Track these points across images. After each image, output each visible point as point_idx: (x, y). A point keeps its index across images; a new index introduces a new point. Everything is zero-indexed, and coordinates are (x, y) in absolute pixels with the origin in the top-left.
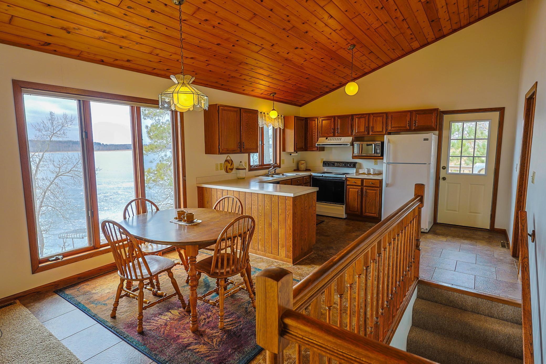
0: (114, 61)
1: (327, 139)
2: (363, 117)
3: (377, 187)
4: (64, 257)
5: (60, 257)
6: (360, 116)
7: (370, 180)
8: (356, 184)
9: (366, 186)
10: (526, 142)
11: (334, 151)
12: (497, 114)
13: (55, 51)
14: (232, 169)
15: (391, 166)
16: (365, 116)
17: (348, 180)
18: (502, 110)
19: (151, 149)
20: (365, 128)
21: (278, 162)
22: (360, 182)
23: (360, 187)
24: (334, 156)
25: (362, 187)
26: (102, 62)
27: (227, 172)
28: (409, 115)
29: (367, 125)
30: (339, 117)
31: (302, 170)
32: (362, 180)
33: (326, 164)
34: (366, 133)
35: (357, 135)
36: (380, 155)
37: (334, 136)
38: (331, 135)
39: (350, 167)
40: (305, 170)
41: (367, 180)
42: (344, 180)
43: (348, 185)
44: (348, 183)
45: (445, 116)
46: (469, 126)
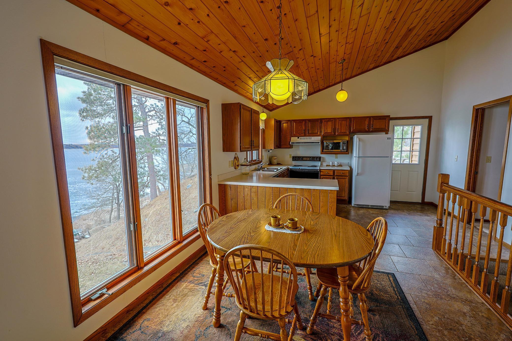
0: (161, 41)
1: (298, 138)
2: (330, 121)
3: (347, 176)
4: (108, 289)
5: (104, 291)
6: (327, 120)
7: (340, 171)
8: (329, 174)
9: (336, 176)
10: (474, 140)
11: (301, 148)
12: (427, 120)
13: (98, 11)
14: (238, 166)
15: (360, 159)
16: (332, 120)
17: (322, 171)
18: (430, 118)
19: (93, 148)
20: (332, 130)
21: (260, 158)
22: (332, 173)
23: (332, 177)
24: (301, 152)
25: (334, 176)
26: (146, 40)
27: (236, 169)
28: (367, 120)
29: (333, 127)
30: (309, 120)
31: (275, 164)
32: (334, 171)
33: (295, 158)
34: (333, 133)
35: (325, 135)
36: (346, 151)
37: (305, 136)
38: (302, 135)
39: (317, 161)
40: (277, 164)
41: (338, 171)
42: (319, 171)
43: (321, 175)
44: (321, 173)
45: (391, 122)
46: (408, 129)
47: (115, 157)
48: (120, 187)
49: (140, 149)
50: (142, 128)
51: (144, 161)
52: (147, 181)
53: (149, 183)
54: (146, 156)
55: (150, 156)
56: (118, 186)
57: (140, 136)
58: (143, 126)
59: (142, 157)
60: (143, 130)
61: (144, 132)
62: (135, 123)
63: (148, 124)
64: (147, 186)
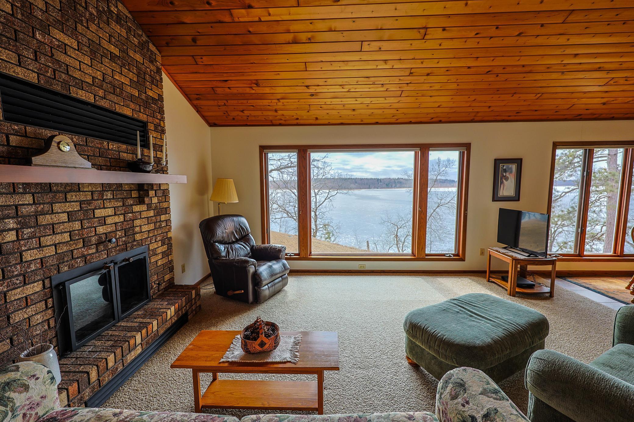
47: (557, 196)
48: (555, 235)
49: (597, 187)
50: (606, 158)
51: (601, 204)
52: (601, 231)
53: (603, 234)
54: (604, 198)
55: (613, 197)
56: (554, 232)
57: (600, 168)
58: (609, 155)
59: (598, 198)
60: (606, 161)
61: (609, 163)
62: (595, 153)
63: (618, 152)
64: (599, 239)
